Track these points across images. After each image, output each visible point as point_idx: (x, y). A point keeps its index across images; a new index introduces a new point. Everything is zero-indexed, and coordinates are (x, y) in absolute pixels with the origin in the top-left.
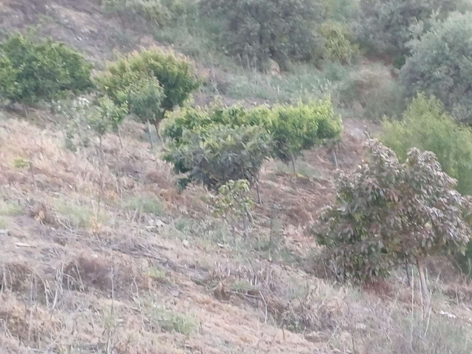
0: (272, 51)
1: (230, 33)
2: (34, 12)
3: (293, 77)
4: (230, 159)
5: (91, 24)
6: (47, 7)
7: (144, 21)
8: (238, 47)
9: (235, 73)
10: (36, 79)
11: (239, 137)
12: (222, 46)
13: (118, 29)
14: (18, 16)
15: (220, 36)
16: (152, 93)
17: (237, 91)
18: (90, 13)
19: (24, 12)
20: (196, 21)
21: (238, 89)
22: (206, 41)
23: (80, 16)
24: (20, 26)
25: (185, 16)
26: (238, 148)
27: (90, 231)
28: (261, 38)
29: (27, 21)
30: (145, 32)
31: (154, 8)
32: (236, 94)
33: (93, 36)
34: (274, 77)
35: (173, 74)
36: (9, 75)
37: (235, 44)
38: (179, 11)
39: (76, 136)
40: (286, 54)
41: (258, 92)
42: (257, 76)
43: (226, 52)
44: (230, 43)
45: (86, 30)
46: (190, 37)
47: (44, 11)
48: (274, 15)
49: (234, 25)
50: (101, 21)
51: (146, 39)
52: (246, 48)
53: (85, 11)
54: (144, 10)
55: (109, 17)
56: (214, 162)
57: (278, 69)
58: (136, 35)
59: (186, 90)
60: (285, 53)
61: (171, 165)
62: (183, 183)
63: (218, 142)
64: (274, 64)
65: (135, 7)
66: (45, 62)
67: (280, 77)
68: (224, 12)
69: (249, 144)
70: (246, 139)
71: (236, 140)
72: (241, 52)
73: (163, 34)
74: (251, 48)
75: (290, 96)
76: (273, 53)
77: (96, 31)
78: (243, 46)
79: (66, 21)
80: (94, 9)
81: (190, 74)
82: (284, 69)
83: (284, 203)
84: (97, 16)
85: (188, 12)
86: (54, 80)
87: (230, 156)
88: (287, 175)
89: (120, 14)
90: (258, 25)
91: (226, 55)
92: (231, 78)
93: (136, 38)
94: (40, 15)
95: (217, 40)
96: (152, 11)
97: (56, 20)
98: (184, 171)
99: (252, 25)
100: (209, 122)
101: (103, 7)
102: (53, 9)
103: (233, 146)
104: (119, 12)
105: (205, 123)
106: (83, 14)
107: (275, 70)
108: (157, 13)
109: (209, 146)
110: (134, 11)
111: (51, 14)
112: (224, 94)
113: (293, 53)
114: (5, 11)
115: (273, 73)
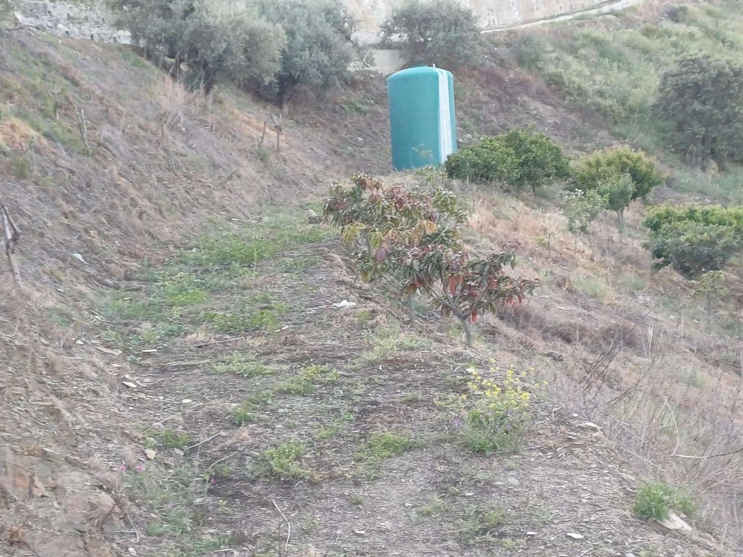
0: (713, 152)
1: (677, 134)
2: (509, 102)
3: (730, 177)
4: (706, 252)
5: (556, 116)
6: (519, 99)
7: (602, 117)
8: (683, 147)
9: (680, 169)
10: (529, 167)
11: (713, 234)
12: (669, 144)
13: (579, 122)
14: (494, 105)
15: (668, 135)
16: (625, 187)
17: (682, 186)
18: (555, 107)
19: (500, 101)
20: (647, 120)
21: (683, 184)
22: (655, 139)
23: (547, 109)
24: (496, 114)
25: (637, 116)
26: (712, 243)
27: (606, 302)
28: (704, 140)
29: (502, 110)
30: (601, 127)
31: (611, 106)
32: (681, 188)
33: (556, 126)
34: (713, 176)
35: (641, 171)
36: (512, 163)
37: (681, 143)
38: (632, 110)
39: (577, 222)
40: (725, 156)
41: (700, 188)
42: (700, 174)
43: (672, 150)
44: (676, 142)
45: (550, 121)
46: (641, 135)
47: (516, 102)
48: (718, 121)
49: (680, 128)
50: (564, 114)
51: (603, 133)
52: (690, 148)
53: (551, 105)
54: (602, 107)
55: (572, 111)
56: (691, 254)
57: (717, 169)
58: (593, 128)
59: (650, 185)
60: (725, 154)
61: (649, 253)
62: (658, 267)
63: (695, 236)
64: (713, 164)
65: (594, 104)
66: (538, 154)
67: (718, 175)
68: (674, 115)
69: (722, 241)
70: (720, 236)
71: (711, 237)
72: (685, 151)
73: (617, 130)
74: (695, 148)
75: (728, 194)
76: (714, 154)
77: (560, 123)
78: (688, 147)
79: (535, 112)
80: (559, 103)
81: (655, 172)
82: (722, 169)
83: (734, 289)
84: (561, 109)
85: (640, 112)
86: (544, 169)
87: (706, 250)
88: (736, 266)
89: (581, 109)
90: (704, 129)
91: (672, 152)
92: (677, 173)
93: (593, 132)
94: (513, 105)
95: (664, 139)
96: (608, 109)
97: (527, 111)
98: (659, 256)
99: (698, 129)
100: (684, 219)
101: (566, 102)
102: (524, 101)
103: (707, 241)
104: (580, 107)
105: (680, 219)
106: (549, 107)
107: (714, 169)
108: (613, 111)
109: (687, 239)
110: (593, 108)
111: (521, 106)
112: (670, 187)
113: (731, 155)
114: (484, 100)
115: (713, 171)
